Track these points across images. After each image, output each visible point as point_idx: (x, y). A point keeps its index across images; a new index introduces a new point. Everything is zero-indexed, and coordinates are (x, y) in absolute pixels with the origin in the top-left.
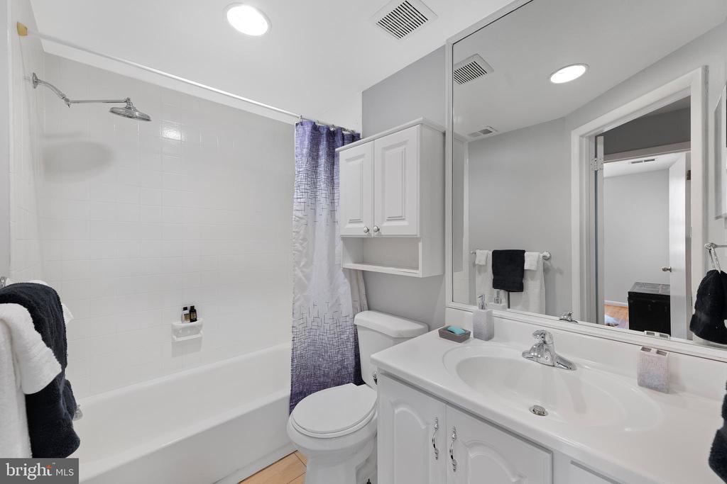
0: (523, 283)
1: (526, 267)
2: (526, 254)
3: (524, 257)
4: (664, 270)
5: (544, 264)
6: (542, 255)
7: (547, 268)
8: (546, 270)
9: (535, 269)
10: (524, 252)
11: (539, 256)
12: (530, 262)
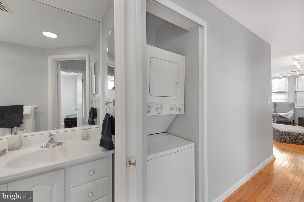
0: (22, 122)
1: (25, 113)
2: (24, 107)
3: (23, 108)
4: (76, 109)
5: (34, 111)
6: (33, 107)
7: (36, 113)
8: (35, 114)
9: (30, 114)
10: (23, 106)
11: (32, 107)
12: (27, 110)
